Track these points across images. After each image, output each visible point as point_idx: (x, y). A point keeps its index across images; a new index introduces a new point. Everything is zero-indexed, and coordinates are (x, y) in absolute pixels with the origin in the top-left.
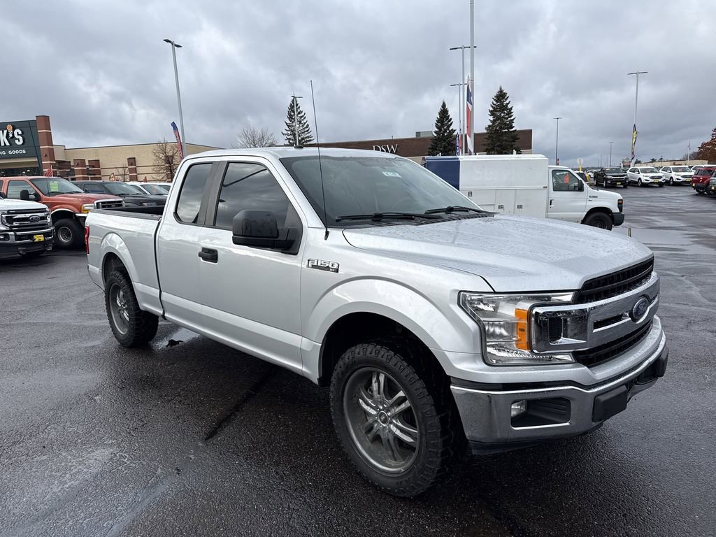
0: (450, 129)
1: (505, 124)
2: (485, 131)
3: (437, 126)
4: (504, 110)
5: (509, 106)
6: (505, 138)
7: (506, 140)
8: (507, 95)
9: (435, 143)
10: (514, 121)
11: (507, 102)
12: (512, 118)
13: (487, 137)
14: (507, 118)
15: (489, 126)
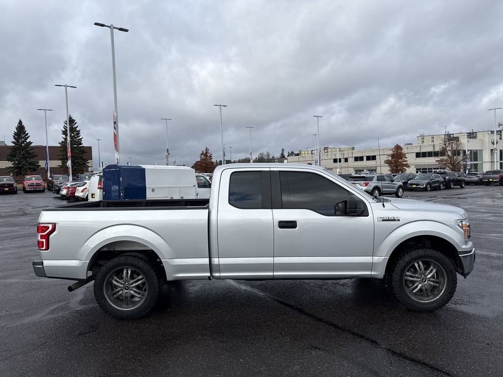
0: (28, 141)
1: (75, 142)
2: (60, 145)
3: (14, 137)
4: (74, 131)
5: (78, 129)
6: (76, 151)
7: (77, 153)
8: (76, 122)
9: (14, 151)
10: (82, 140)
11: (76, 126)
12: (80, 138)
13: (62, 149)
14: (77, 137)
15: (63, 142)
